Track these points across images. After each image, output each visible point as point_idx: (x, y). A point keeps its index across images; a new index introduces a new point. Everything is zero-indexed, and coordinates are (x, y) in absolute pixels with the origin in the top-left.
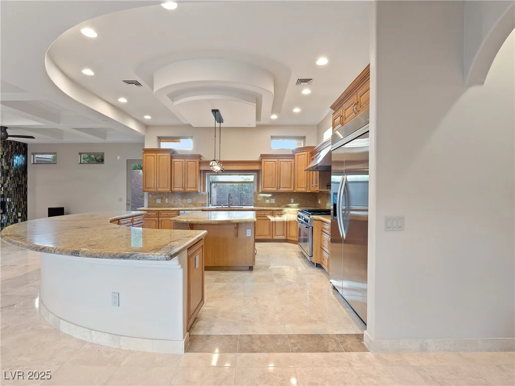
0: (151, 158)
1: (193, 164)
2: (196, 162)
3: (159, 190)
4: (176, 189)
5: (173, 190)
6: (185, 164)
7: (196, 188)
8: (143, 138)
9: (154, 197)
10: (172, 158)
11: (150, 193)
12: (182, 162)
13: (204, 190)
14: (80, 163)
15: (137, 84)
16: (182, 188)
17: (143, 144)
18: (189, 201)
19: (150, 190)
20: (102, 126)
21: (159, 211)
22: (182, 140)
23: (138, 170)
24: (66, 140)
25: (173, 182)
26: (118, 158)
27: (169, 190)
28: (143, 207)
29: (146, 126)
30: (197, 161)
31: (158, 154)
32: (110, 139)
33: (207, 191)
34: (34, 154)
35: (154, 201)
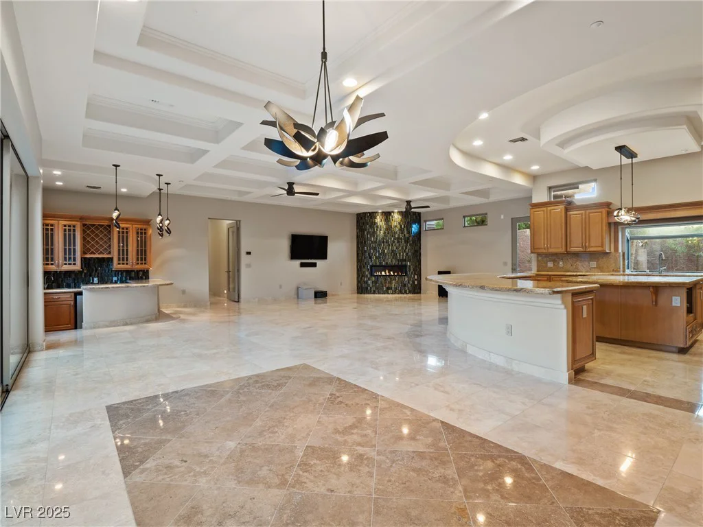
0: (540, 214)
1: (598, 217)
2: (601, 212)
3: (551, 250)
4: (573, 249)
5: (568, 250)
6: (585, 217)
7: (602, 246)
8: (530, 191)
9: (545, 259)
10: (567, 210)
11: (539, 254)
12: (582, 214)
13: (616, 249)
14: (465, 226)
15: (523, 139)
16: (582, 247)
17: (531, 197)
18: (593, 264)
19: (540, 251)
20: (485, 187)
21: (550, 275)
22: (580, 186)
23: (524, 230)
24: (453, 204)
25: (568, 239)
26: (502, 217)
27: (563, 250)
28: (531, 270)
29: (534, 178)
30: (604, 211)
31: (549, 208)
32: (493, 198)
33: (620, 251)
34: (425, 221)
35: (544, 265)
